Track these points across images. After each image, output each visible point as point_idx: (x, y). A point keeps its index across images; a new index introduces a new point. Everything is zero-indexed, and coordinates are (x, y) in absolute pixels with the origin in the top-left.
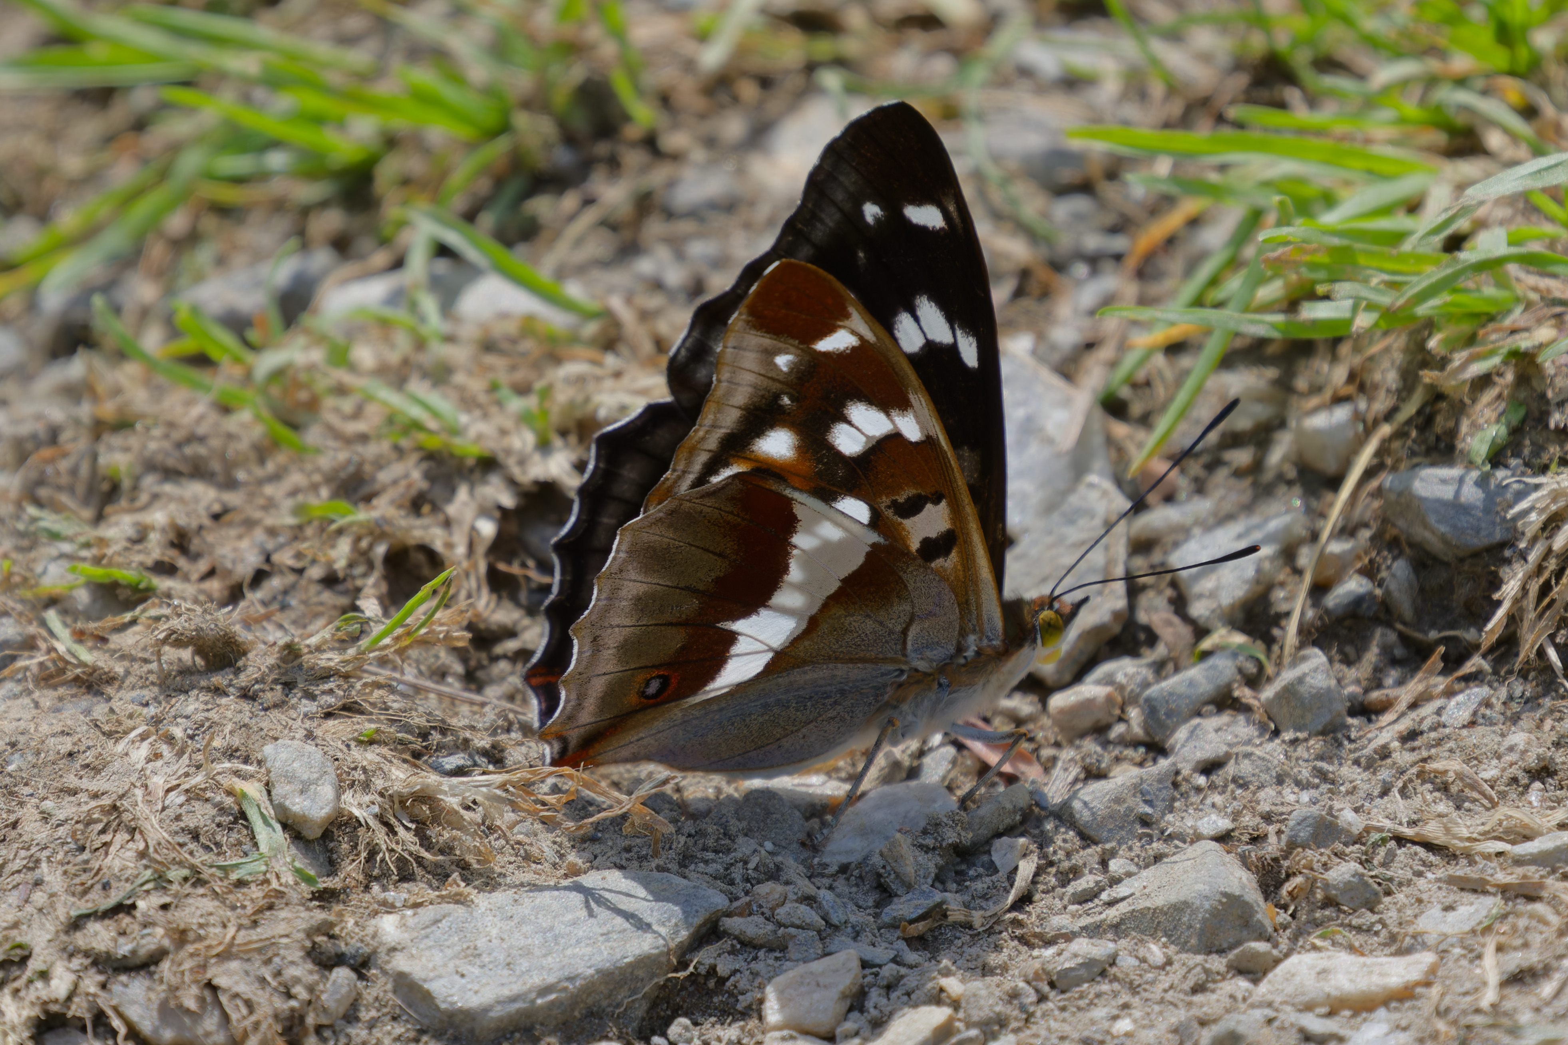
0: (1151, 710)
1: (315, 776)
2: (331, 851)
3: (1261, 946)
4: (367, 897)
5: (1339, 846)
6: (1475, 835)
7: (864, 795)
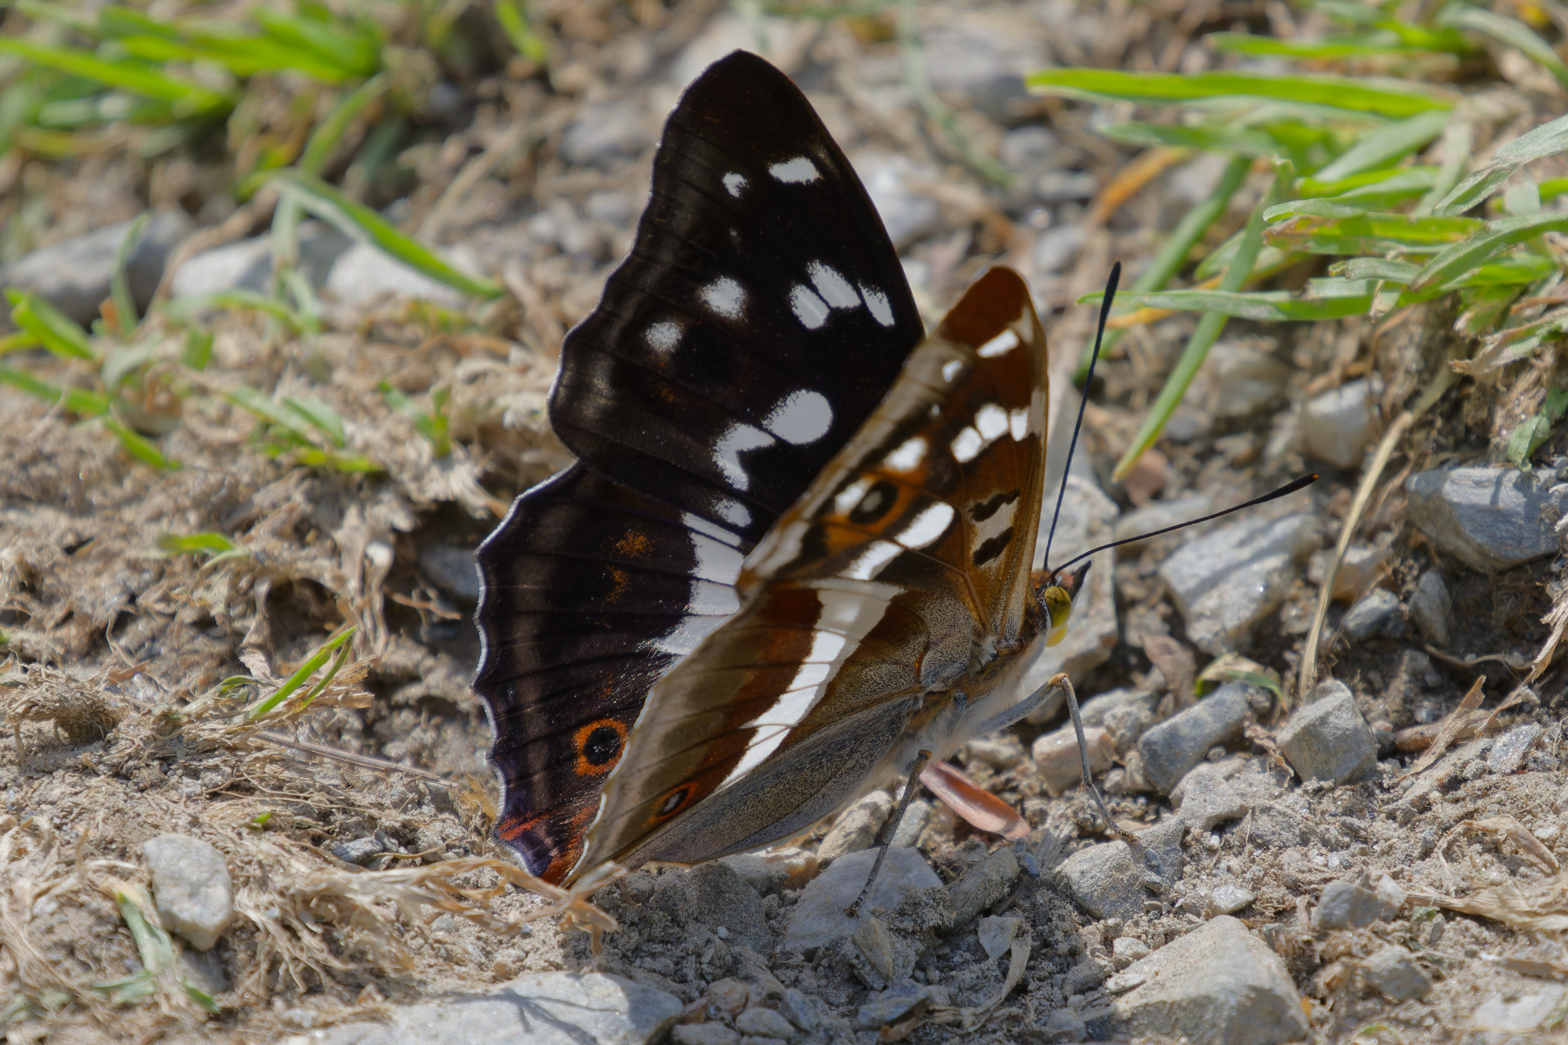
0: (1152, 754)
1: (205, 876)
2: (226, 962)
4: (269, 1016)
5: (1379, 924)
6: (1535, 908)
7: (826, 864)
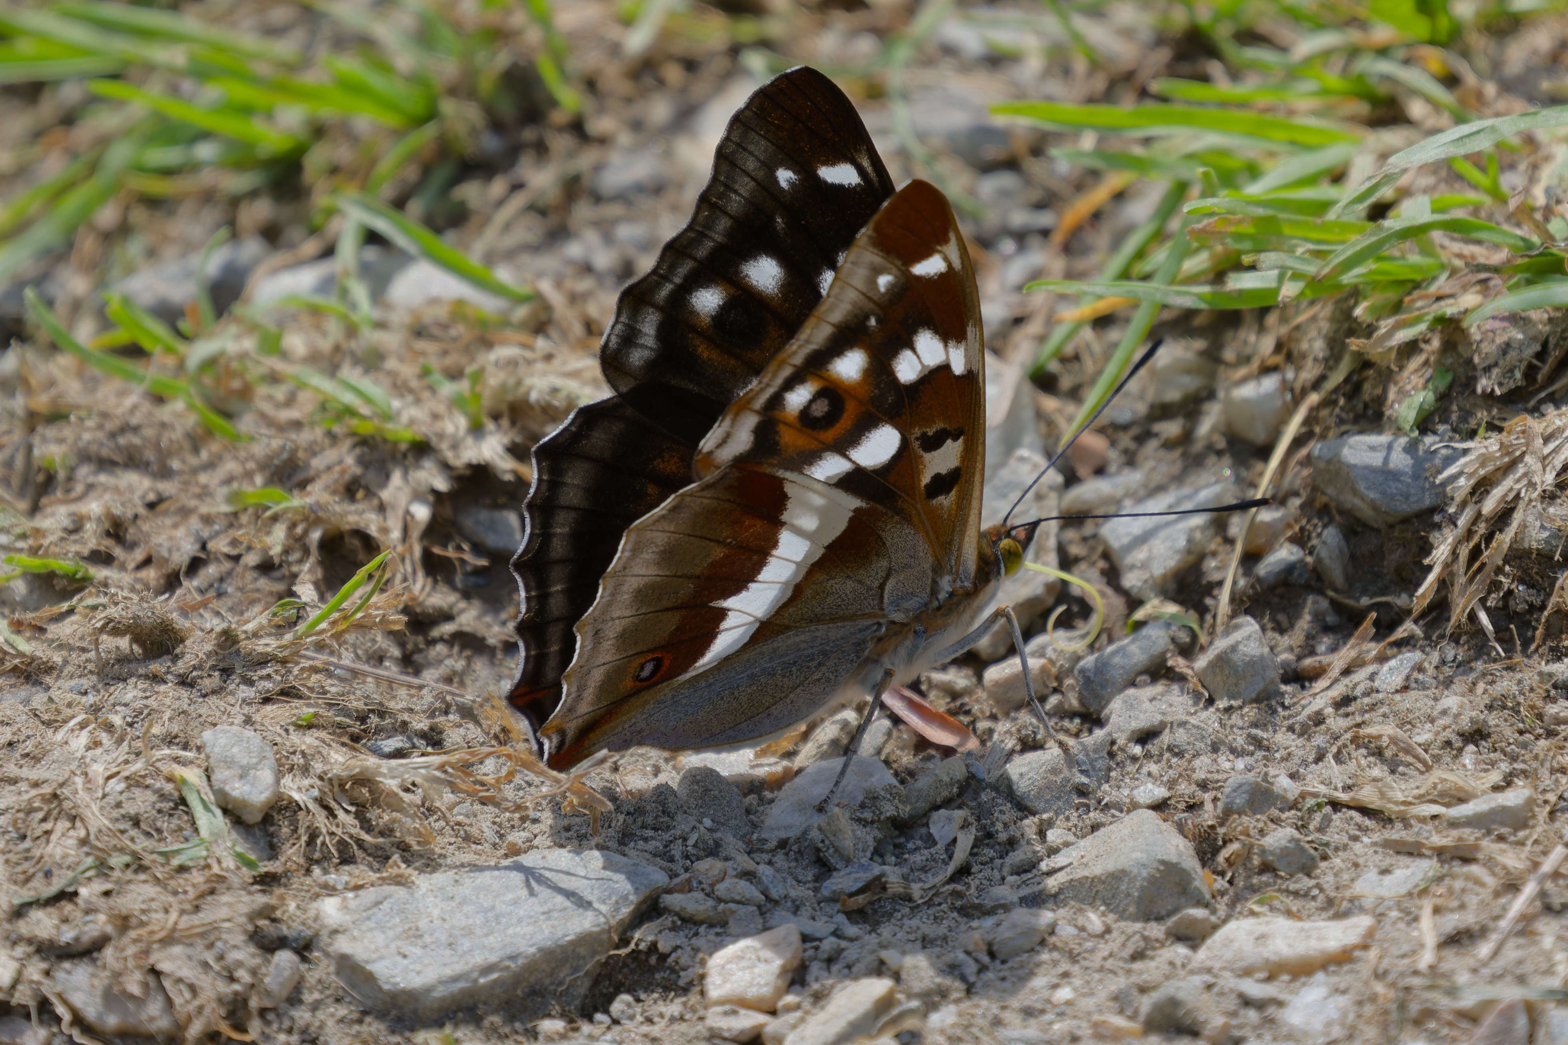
0: (1086, 681)
1: (255, 760)
2: (272, 835)
3: (1199, 913)
4: (308, 881)
5: (1275, 812)
6: (1410, 799)
7: (800, 771)
